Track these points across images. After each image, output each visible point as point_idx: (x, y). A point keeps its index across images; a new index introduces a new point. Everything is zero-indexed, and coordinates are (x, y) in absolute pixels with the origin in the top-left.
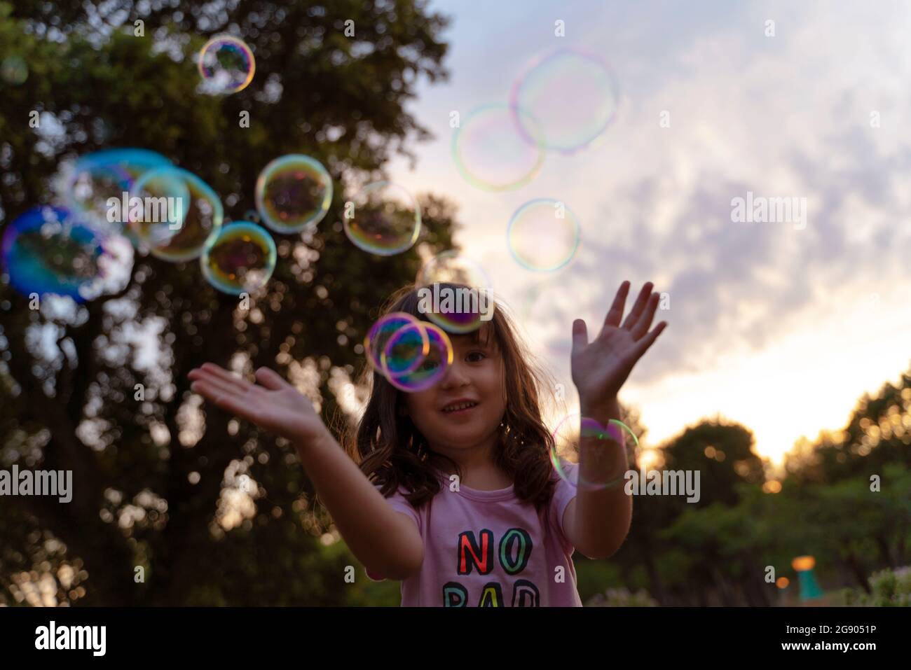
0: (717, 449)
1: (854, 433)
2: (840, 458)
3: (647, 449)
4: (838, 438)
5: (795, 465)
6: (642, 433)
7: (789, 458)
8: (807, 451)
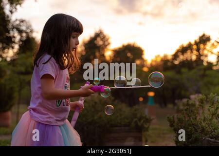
0: (131, 54)
1: (175, 56)
2: (169, 64)
3: (109, 50)
4: (170, 57)
5: (154, 64)
6: (109, 44)
7: (152, 61)
8: (159, 60)
